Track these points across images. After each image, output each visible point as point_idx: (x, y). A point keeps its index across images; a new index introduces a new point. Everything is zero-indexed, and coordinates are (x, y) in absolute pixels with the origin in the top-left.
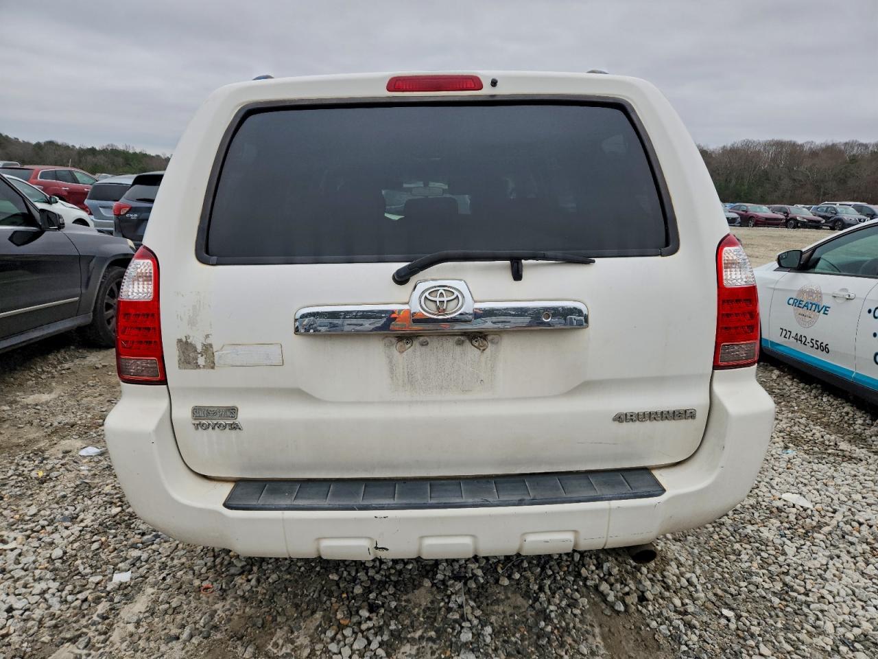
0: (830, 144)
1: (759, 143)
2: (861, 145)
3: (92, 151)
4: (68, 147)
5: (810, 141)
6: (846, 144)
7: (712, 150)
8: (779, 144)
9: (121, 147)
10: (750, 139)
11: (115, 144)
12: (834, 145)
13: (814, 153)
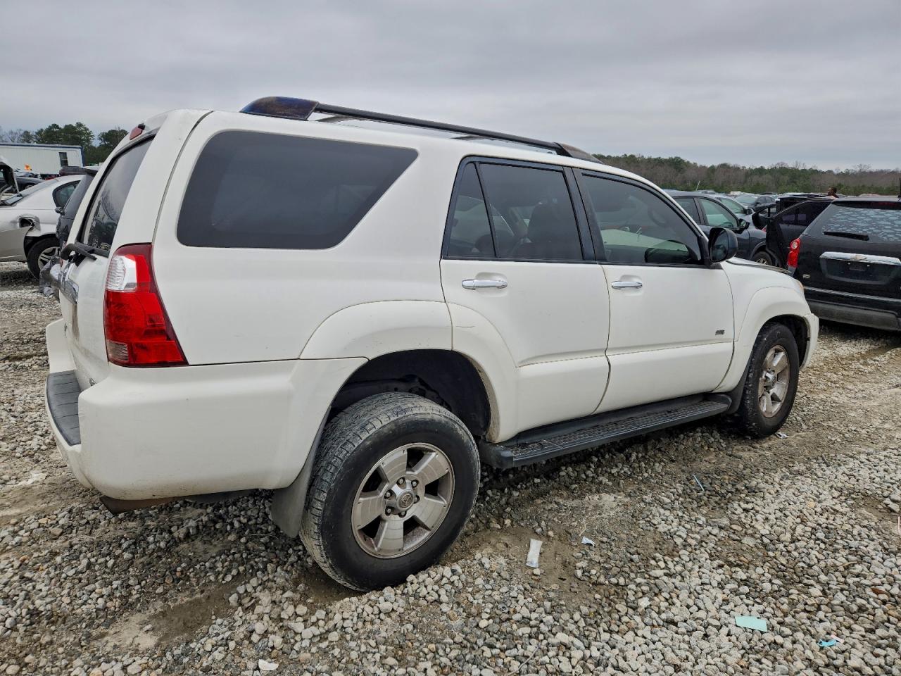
3: (761, 171)
4: (739, 168)
9: (790, 164)
11: (786, 162)
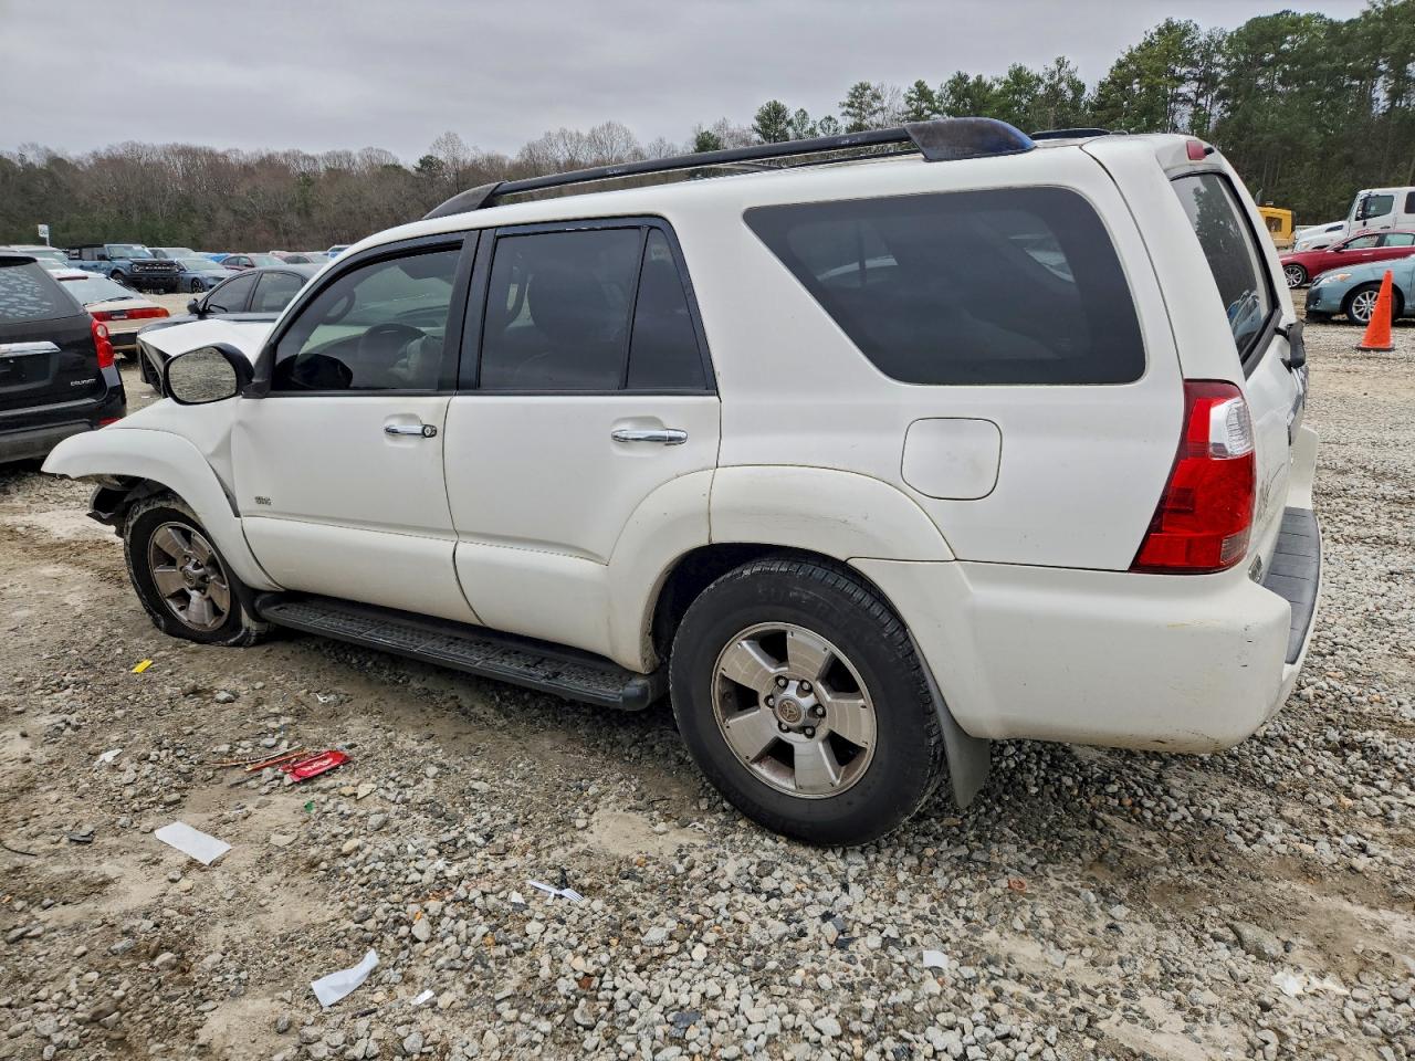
0: (265, 154)
1: (154, 148)
2: (306, 158)
5: (234, 148)
6: (286, 155)
7: (74, 159)
8: (188, 153)
10: (136, 141)
12: (270, 157)
13: (247, 170)
